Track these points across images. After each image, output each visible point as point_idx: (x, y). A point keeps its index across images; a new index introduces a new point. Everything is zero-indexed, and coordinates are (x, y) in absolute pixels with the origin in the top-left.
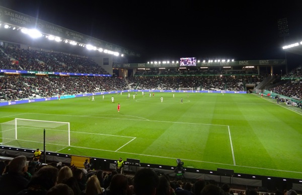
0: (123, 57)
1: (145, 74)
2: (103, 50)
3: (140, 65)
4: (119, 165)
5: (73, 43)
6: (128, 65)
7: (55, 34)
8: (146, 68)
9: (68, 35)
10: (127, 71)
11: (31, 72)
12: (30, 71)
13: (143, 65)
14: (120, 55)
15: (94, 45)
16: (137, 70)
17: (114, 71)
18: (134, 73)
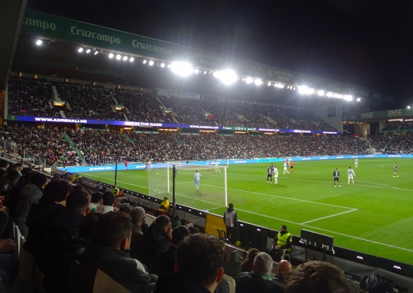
0: (359, 102)
1: (402, 128)
2: (326, 93)
3: (391, 113)
4: (278, 242)
5: (279, 86)
6: (370, 115)
7: (254, 75)
8: (404, 118)
9: (271, 74)
10: (369, 126)
11: (226, 128)
12: (225, 126)
13: (399, 112)
14: (355, 100)
15: (311, 86)
16: (388, 123)
17: (345, 127)
18: (381, 127)
